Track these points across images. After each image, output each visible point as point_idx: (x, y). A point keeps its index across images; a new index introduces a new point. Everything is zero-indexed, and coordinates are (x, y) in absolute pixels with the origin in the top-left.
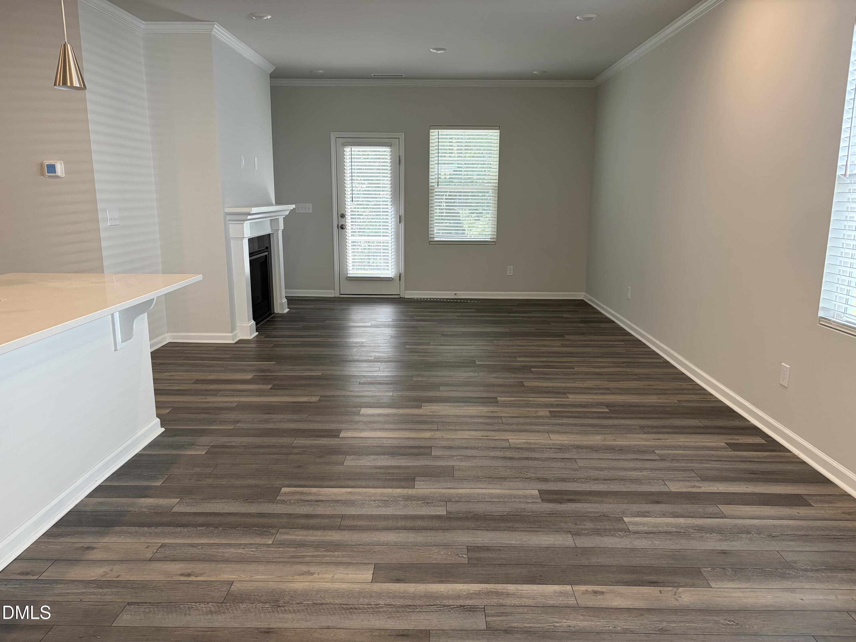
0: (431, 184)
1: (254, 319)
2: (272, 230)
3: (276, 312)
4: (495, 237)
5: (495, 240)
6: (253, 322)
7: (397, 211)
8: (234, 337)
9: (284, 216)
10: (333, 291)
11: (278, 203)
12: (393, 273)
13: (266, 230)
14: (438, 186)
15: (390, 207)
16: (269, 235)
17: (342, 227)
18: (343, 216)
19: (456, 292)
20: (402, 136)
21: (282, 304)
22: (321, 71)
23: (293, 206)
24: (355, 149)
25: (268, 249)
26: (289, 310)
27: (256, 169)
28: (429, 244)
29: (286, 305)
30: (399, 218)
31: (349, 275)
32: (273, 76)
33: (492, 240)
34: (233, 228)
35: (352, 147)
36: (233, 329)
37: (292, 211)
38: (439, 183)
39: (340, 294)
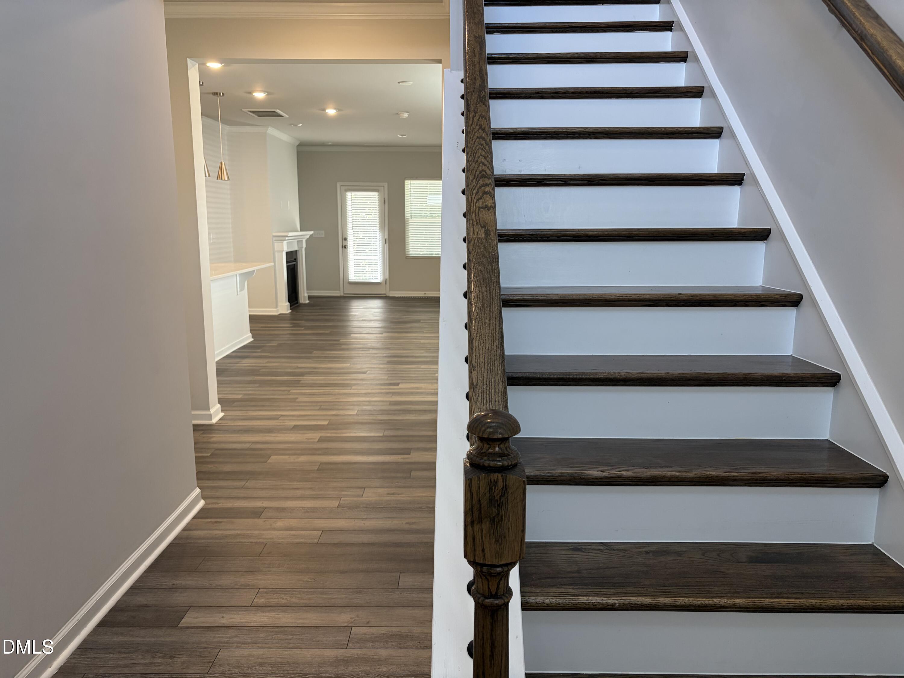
0: (406, 218)
1: (289, 301)
2: (298, 248)
3: (301, 301)
6: (288, 304)
7: (384, 235)
8: (277, 311)
9: (306, 239)
10: (340, 292)
11: (302, 230)
12: (381, 279)
13: (295, 248)
15: (378, 233)
16: (296, 251)
17: (345, 247)
18: (346, 239)
19: (425, 292)
20: (386, 185)
21: (304, 297)
23: (311, 233)
24: (354, 193)
25: (296, 260)
26: (308, 302)
27: (289, 208)
28: (406, 259)
29: (307, 298)
30: (384, 241)
31: (350, 281)
32: (299, 145)
34: (277, 245)
35: (352, 192)
36: (277, 307)
37: (311, 236)
38: (412, 217)
39: (344, 294)
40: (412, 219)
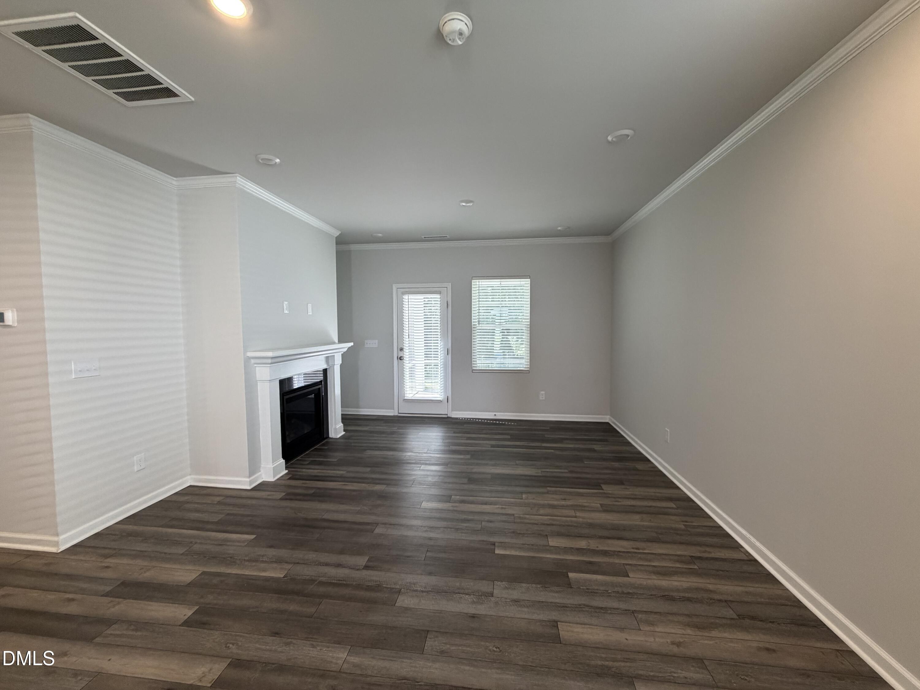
0: (473, 324)
1: (284, 457)
2: (328, 365)
3: (330, 436)
4: (529, 366)
5: (528, 369)
6: (283, 461)
7: (447, 345)
8: (251, 483)
9: (343, 353)
10: (393, 410)
11: (341, 341)
12: (442, 396)
13: (322, 366)
14: (479, 325)
15: (439, 342)
16: (326, 370)
17: (401, 358)
18: (402, 349)
19: (495, 413)
20: (449, 285)
21: (336, 429)
22: (380, 235)
23: (351, 344)
24: (411, 296)
25: (322, 382)
26: (344, 433)
27: (310, 313)
28: (472, 372)
29: (341, 430)
30: (447, 351)
31: (406, 398)
33: (526, 369)
34: (261, 371)
35: (409, 295)
36: (254, 471)
37: (349, 348)
38: (480, 322)
39: (399, 413)
40: (480, 325)
